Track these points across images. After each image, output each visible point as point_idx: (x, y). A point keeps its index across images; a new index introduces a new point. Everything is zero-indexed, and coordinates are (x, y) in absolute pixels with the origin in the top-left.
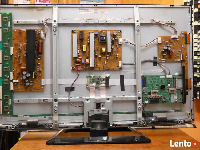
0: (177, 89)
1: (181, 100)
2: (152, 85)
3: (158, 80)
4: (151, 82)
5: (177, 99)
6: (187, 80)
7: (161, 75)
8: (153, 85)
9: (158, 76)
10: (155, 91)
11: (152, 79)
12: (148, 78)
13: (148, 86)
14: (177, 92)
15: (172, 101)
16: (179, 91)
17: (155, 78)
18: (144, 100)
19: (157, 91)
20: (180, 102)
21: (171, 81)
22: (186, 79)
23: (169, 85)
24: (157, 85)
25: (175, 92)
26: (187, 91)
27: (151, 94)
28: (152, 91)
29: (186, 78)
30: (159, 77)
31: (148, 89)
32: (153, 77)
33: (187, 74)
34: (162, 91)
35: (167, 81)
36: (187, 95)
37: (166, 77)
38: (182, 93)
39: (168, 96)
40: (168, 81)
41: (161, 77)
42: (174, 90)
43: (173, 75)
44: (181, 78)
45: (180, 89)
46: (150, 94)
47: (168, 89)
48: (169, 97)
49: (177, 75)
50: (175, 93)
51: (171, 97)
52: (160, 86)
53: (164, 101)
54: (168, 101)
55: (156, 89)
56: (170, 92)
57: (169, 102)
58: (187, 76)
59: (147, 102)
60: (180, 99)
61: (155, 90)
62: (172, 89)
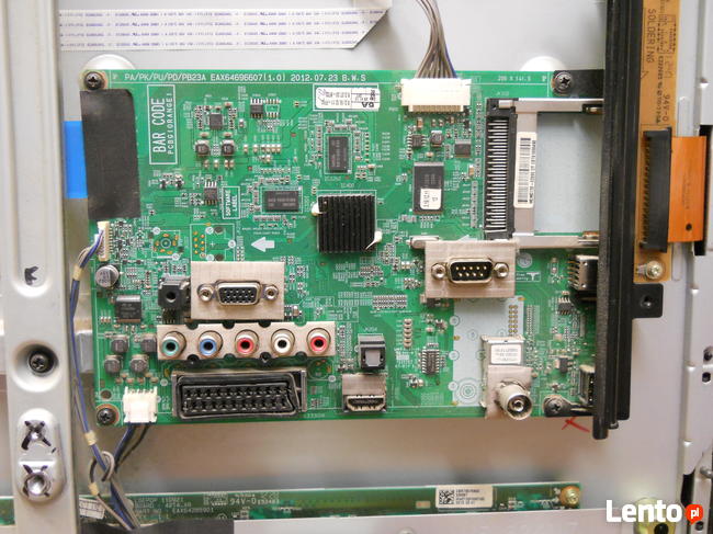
0: (524, 252)
1: (573, 380)
2: (212, 200)
3: (293, 136)
4: (203, 154)
5: (524, 372)
6: (660, 142)
7: (328, 77)
8: (230, 200)
9: (295, 88)
10: (240, 272)
11: (216, 124)
12: (151, 112)
13: (167, 206)
14: (520, 288)
15: (465, 387)
16: (557, 274)
17: (257, 113)
18: (112, 375)
19: (270, 272)
20: (557, 399)
21: (463, 152)
22: (648, 138)
23: (431, 198)
24: (281, 202)
25: (493, 290)
26: (655, 266)
27: (187, 306)
28: (206, 273)
29: (647, 121)
30: (306, 91)
31: (166, 243)
32: (228, 90)
33: (666, 71)
34: (344, 272)
35: (405, 152)
36: (643, 327)
37: (389, 95)
38: (583, 301)
39: (417, 332)
40: (417, 148)
41: (327, 99)
42: (486, 269)
43: (482, 78)
44: (584, 114)
45: (567, 256)
46: (175, 305)
47: (419, 252)
48: (431, 343)
49: (537, 76)
50: (497, 304)
51: (448, 340)
52: (315, 209)
53: (352, 393)
54: (412, 392)
55: (263, 244)
56: (432, 291)
57: (430, 400)
58: (666, 101)
59: (140, 406)
60: (563, 372)
61: (254, 255)
62: (470, 248)
